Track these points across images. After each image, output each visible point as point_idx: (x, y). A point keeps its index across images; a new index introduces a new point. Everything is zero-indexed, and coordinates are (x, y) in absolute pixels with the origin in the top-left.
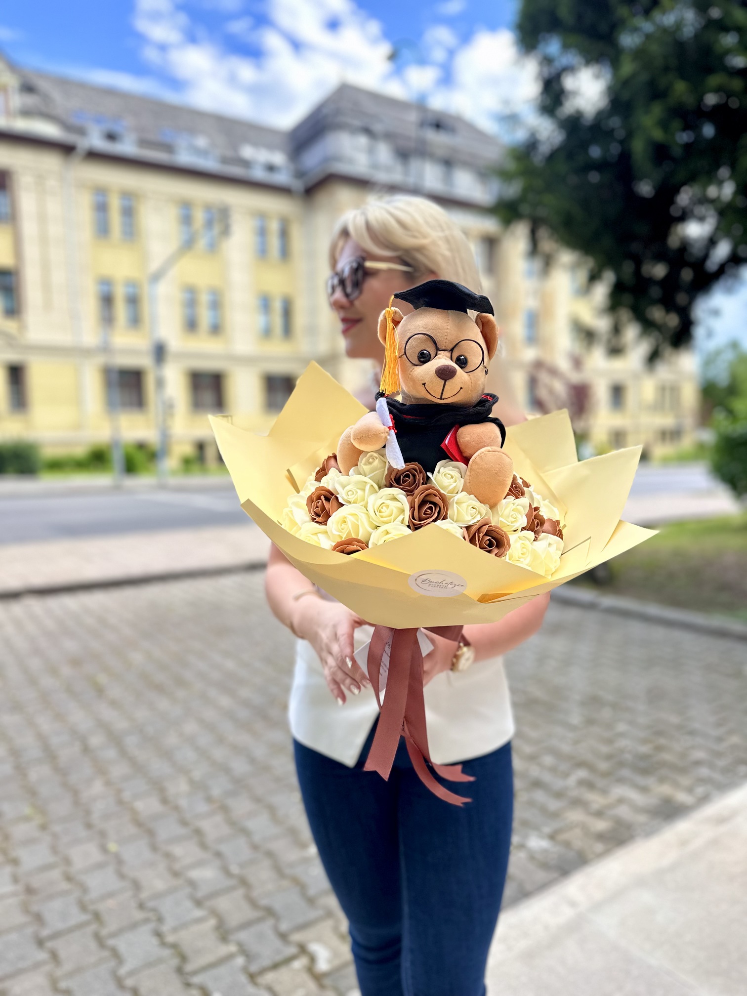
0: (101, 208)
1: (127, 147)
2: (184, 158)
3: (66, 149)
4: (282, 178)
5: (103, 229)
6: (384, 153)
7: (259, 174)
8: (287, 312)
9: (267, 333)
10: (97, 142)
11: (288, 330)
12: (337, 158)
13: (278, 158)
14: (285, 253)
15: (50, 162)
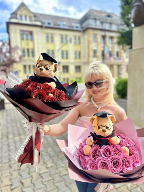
0: (47, 37)
1: (52, 26)
2: (61, 27)
3: (41, 27)
4: (79, 29)
5: (48, 41)
6: (98, 23)
7: (75, 28)
8: (80, 54)
9: (76, 58)
10: (46, 25)
11: (80, 57)
12: (89, 24)
13: (78, 25)
14: (80, 43)
15: (39, 29)
